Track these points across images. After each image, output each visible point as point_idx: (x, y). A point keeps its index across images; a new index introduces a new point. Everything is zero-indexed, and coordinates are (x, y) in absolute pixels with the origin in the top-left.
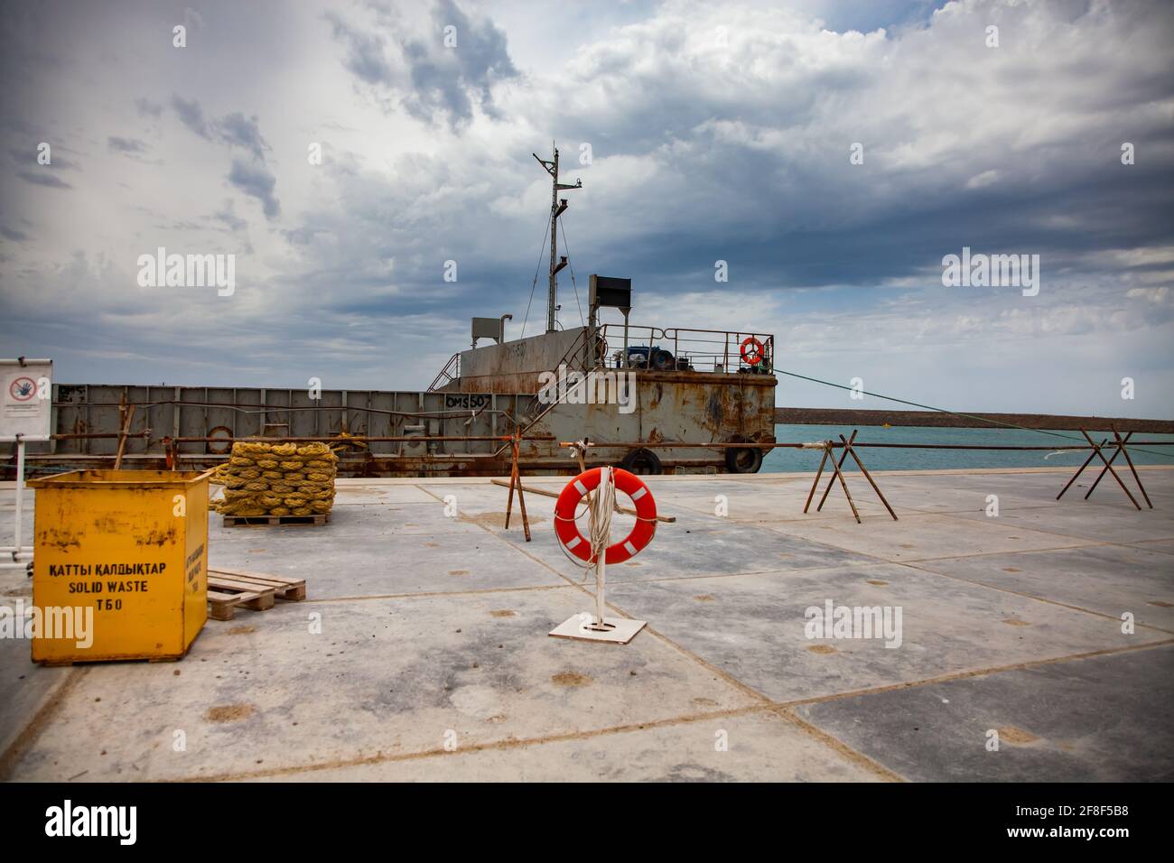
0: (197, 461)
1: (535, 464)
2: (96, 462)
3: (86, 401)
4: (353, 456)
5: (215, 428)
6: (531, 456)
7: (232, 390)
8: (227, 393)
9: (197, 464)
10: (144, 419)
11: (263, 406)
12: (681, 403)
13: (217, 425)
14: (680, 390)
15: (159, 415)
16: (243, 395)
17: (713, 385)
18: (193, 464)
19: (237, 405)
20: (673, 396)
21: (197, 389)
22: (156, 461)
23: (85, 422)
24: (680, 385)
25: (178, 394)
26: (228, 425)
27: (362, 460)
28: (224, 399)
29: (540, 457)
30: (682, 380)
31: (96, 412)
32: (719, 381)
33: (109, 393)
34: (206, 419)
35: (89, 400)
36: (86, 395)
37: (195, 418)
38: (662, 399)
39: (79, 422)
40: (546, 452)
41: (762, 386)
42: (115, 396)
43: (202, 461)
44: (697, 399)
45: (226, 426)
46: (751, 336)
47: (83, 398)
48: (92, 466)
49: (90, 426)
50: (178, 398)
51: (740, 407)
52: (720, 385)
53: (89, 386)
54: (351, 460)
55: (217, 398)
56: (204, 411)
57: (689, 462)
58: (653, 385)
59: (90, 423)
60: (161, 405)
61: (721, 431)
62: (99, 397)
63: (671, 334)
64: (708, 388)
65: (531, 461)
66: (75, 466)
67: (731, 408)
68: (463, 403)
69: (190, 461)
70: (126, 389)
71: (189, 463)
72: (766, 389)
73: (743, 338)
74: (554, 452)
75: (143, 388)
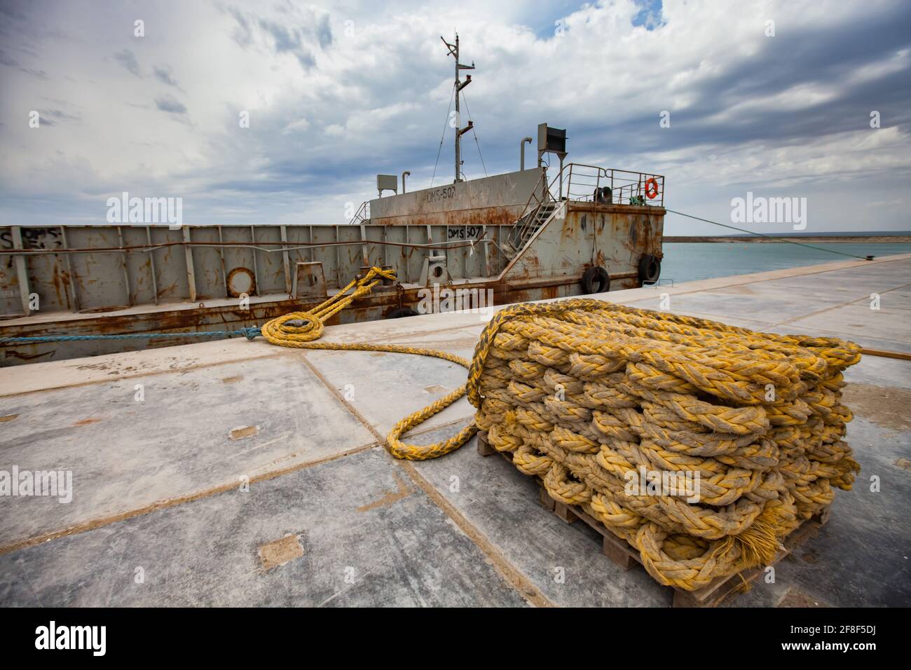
0: (226, 310)
1: (528, 284)
2: (95, 322)
3: (65, 246)
4: (386, 290)
5: (234, 270)
6: (524, 278)
7: (250, 227)
8: (243, 231)
9: (226, 312)
10: (148, 264)
11: (285, 244)
12: (615, 229)
13: (234, 267)
14: (615, 219)
15: (166, 259)
16: (261, 232)
17: (634, 215)
18: (221, 313)
19: (257, 244)
20: (611, 223)
21: (208, 228)
22: (176, 314)
23: (70, 273)
24: (615, 215)
25: (187, 234)
26: (247, 266)
27: (394, 293)
28: (241, 237)
29: (530, 278)
30: (617, 211)
31: (82, 260)
32: (637, 212)
33: (96, 235)
34: (223, 260)
35: (69, 244)
36: (63, 238)
37: (210, 260)
38: (605, 226)
39: (60, 273)
40: (534, 274)
41: (658, 215)
42: (104, 239)
43: (231, 309)
44: (624, 226)
45: (246, 267)
46: (652, 177)
47: (59, 243)
48: (89, 328)
49: (77, 277)
50: (187, 239)
51: (646, 231)
52: (636, 215)
53: (66, 228)
54: (385, 294)
55: (233, 237)
56: (219, 252)
57: (620, 275)
58: (600, 214)
59: (76, 273)
60: (167, 248)
61: (636, 251)
62: (82, 241)
63: (609, 173)
64: (630, 218)
65: (524, 282)
66: (64, 330)
67: (642, 233)
68: (460, 234)
69: (218, 310)
70: (119, 229)
71: (216, 313)
72: (660, 217)
73: (648, 177)
74: (540, 273)
75: (142, 229)
